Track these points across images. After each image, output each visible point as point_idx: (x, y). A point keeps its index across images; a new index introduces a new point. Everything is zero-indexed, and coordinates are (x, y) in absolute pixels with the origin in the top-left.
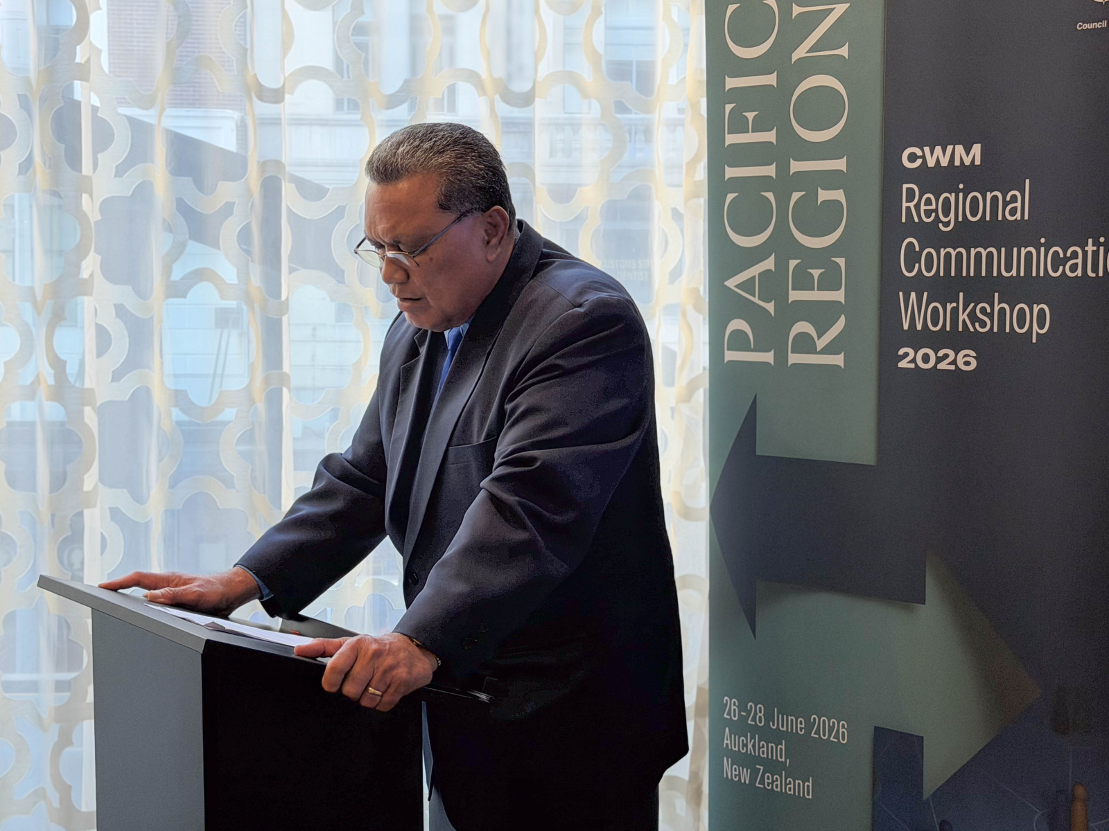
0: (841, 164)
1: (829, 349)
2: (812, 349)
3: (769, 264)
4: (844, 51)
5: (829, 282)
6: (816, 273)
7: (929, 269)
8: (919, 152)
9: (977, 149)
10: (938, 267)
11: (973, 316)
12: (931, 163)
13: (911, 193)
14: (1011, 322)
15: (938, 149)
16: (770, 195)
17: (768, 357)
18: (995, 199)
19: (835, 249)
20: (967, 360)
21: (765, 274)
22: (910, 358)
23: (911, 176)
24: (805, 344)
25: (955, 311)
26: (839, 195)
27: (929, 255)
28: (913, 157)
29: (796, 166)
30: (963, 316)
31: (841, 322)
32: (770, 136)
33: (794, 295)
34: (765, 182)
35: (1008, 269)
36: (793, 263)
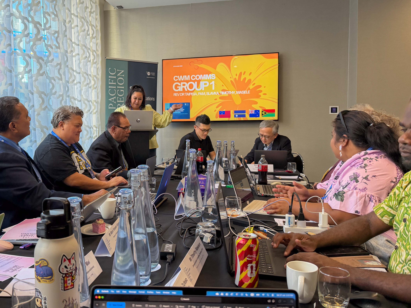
0: (123, 87)
3: (115, 98)
4: (123, 76)
5: (122, 100)
6: (120, 99)
16: (115, 90)
19: (123, 96)
26: (123, 91)
29: (118, 87)
32: (115, 83)
33: (118, 101)
34: (114, 88)
36: (118, 98)
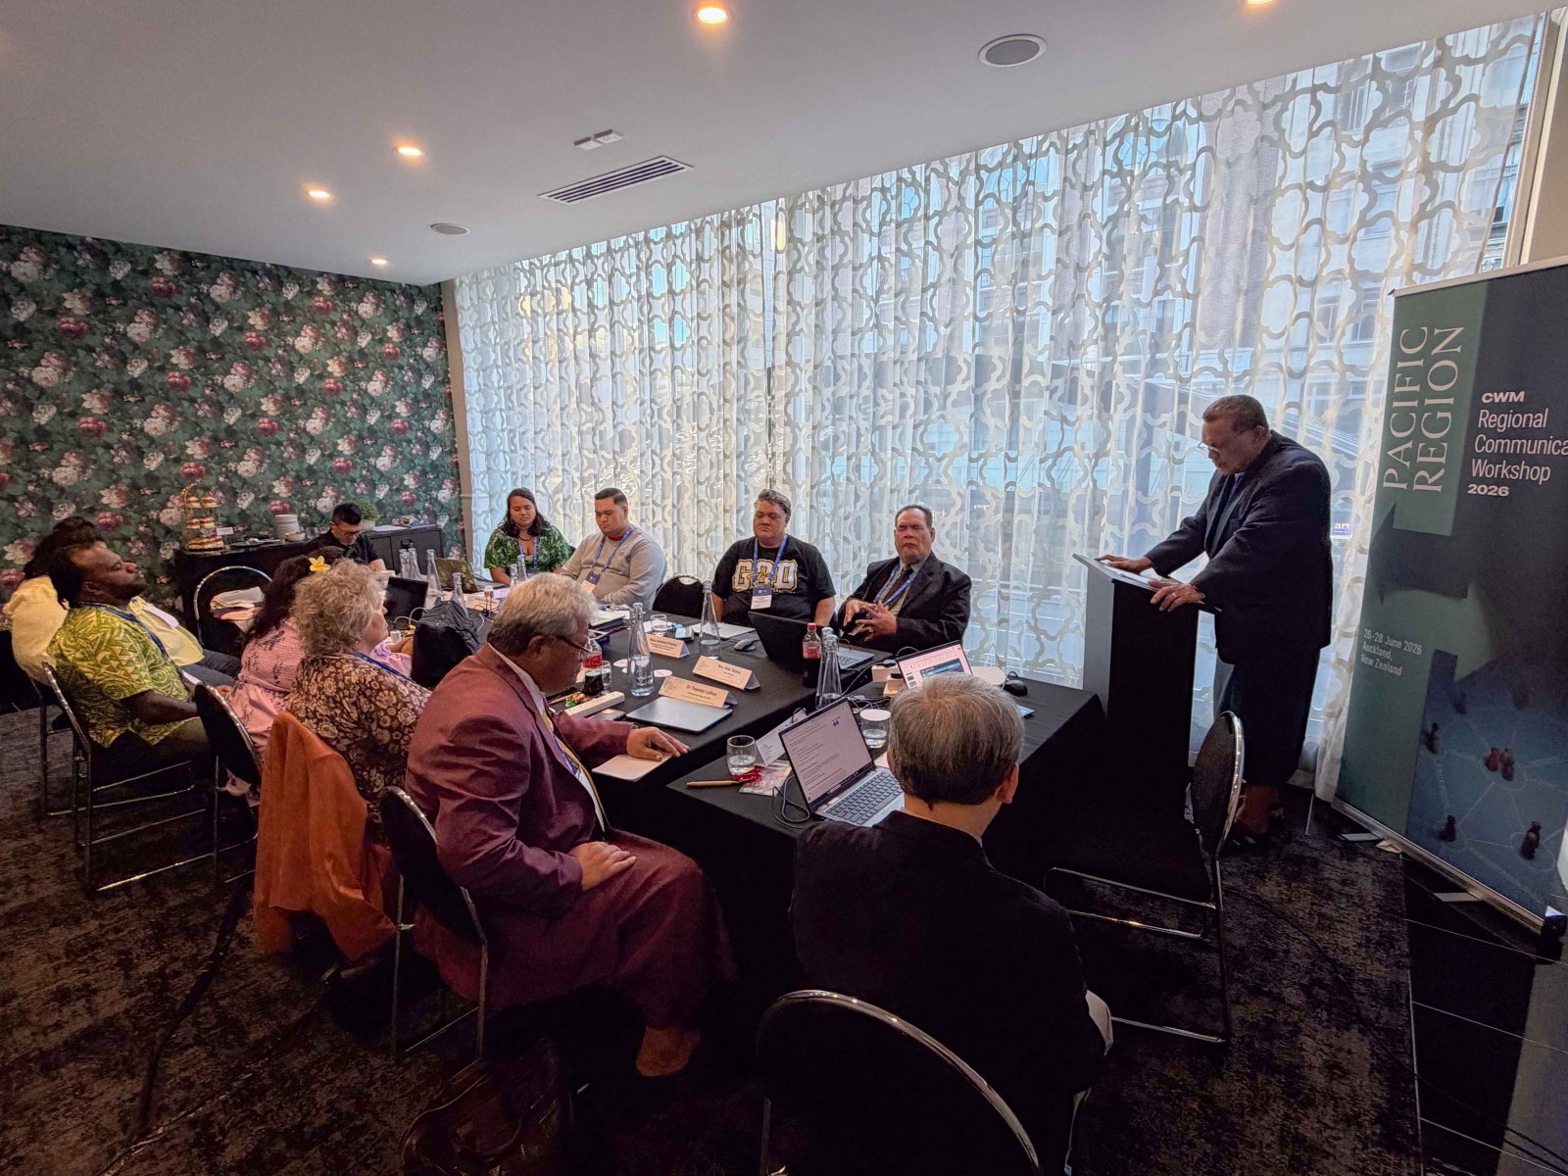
0: (1451, 401)
1: (1435, 483)
2: (1426, 483)
3: (1409, 445)
5: (1438, 454)
6: (1432, 449)
7: (1489, 448)
8: (1490, 395)
9: (1522, 394)
10: (1495, 448)
11: (1510, 472)
12: (1497, 400)
13: (1484, 415)
14: (1530, 475)
15: (1501, 394)
17: (1404, 486)
18: (1529, 418)
20: (1504, 491)
21: (1406, 450)
22: (1474, 489)
23: (1486, 406)
24: (1423, 481)
25: (1500, 469)
26: (1448, 415)
27: (1490, 444)
28: (1488, 398)
29: (1428, 402)
30: (1504, 471)
31: (1443, 471)
32: (1417, 388)
33: (1420, 459)
34: (1412, 409)
35: (1531, 450)
36: (1421, 445)
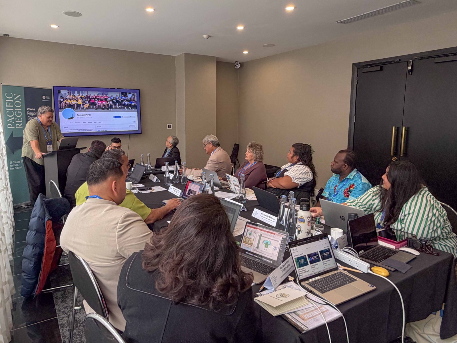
0: (21, 109)
1: (21, 126)
3: (13, 118)
6: (19, 119)
8: (29, 109)
9: (34, 109)
16: (13, 112)
17: (14, 127)
19: (21, 117)
23: (28, 111)
24: (18, 126)
26: (21, 112)
29: (15, 109)
31: (22, 124)
32: (13, 106)
33: (16, 121)
36: (16, 118)
